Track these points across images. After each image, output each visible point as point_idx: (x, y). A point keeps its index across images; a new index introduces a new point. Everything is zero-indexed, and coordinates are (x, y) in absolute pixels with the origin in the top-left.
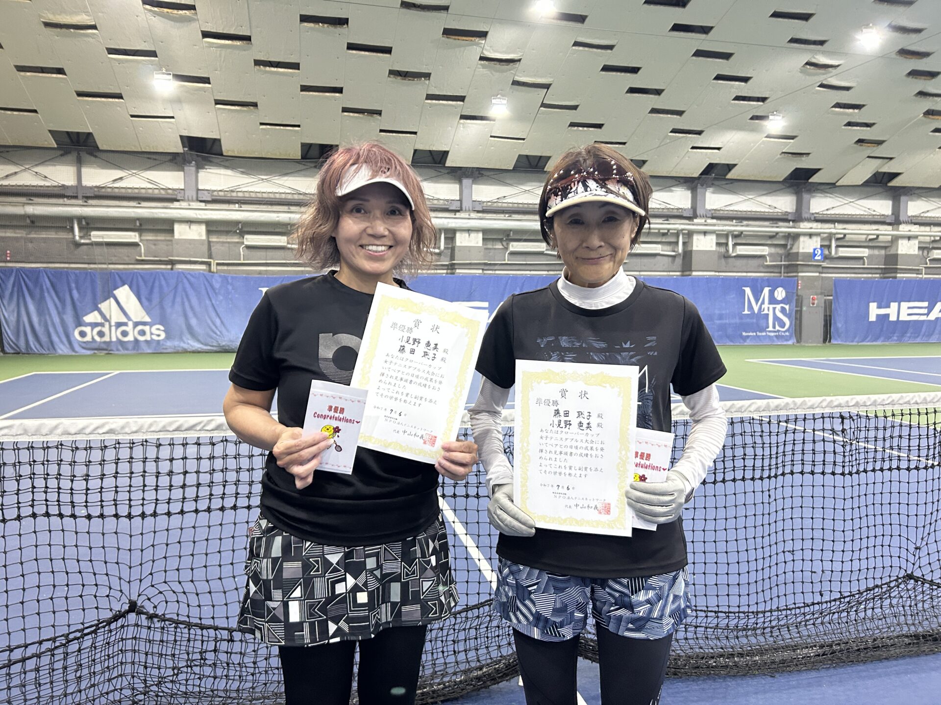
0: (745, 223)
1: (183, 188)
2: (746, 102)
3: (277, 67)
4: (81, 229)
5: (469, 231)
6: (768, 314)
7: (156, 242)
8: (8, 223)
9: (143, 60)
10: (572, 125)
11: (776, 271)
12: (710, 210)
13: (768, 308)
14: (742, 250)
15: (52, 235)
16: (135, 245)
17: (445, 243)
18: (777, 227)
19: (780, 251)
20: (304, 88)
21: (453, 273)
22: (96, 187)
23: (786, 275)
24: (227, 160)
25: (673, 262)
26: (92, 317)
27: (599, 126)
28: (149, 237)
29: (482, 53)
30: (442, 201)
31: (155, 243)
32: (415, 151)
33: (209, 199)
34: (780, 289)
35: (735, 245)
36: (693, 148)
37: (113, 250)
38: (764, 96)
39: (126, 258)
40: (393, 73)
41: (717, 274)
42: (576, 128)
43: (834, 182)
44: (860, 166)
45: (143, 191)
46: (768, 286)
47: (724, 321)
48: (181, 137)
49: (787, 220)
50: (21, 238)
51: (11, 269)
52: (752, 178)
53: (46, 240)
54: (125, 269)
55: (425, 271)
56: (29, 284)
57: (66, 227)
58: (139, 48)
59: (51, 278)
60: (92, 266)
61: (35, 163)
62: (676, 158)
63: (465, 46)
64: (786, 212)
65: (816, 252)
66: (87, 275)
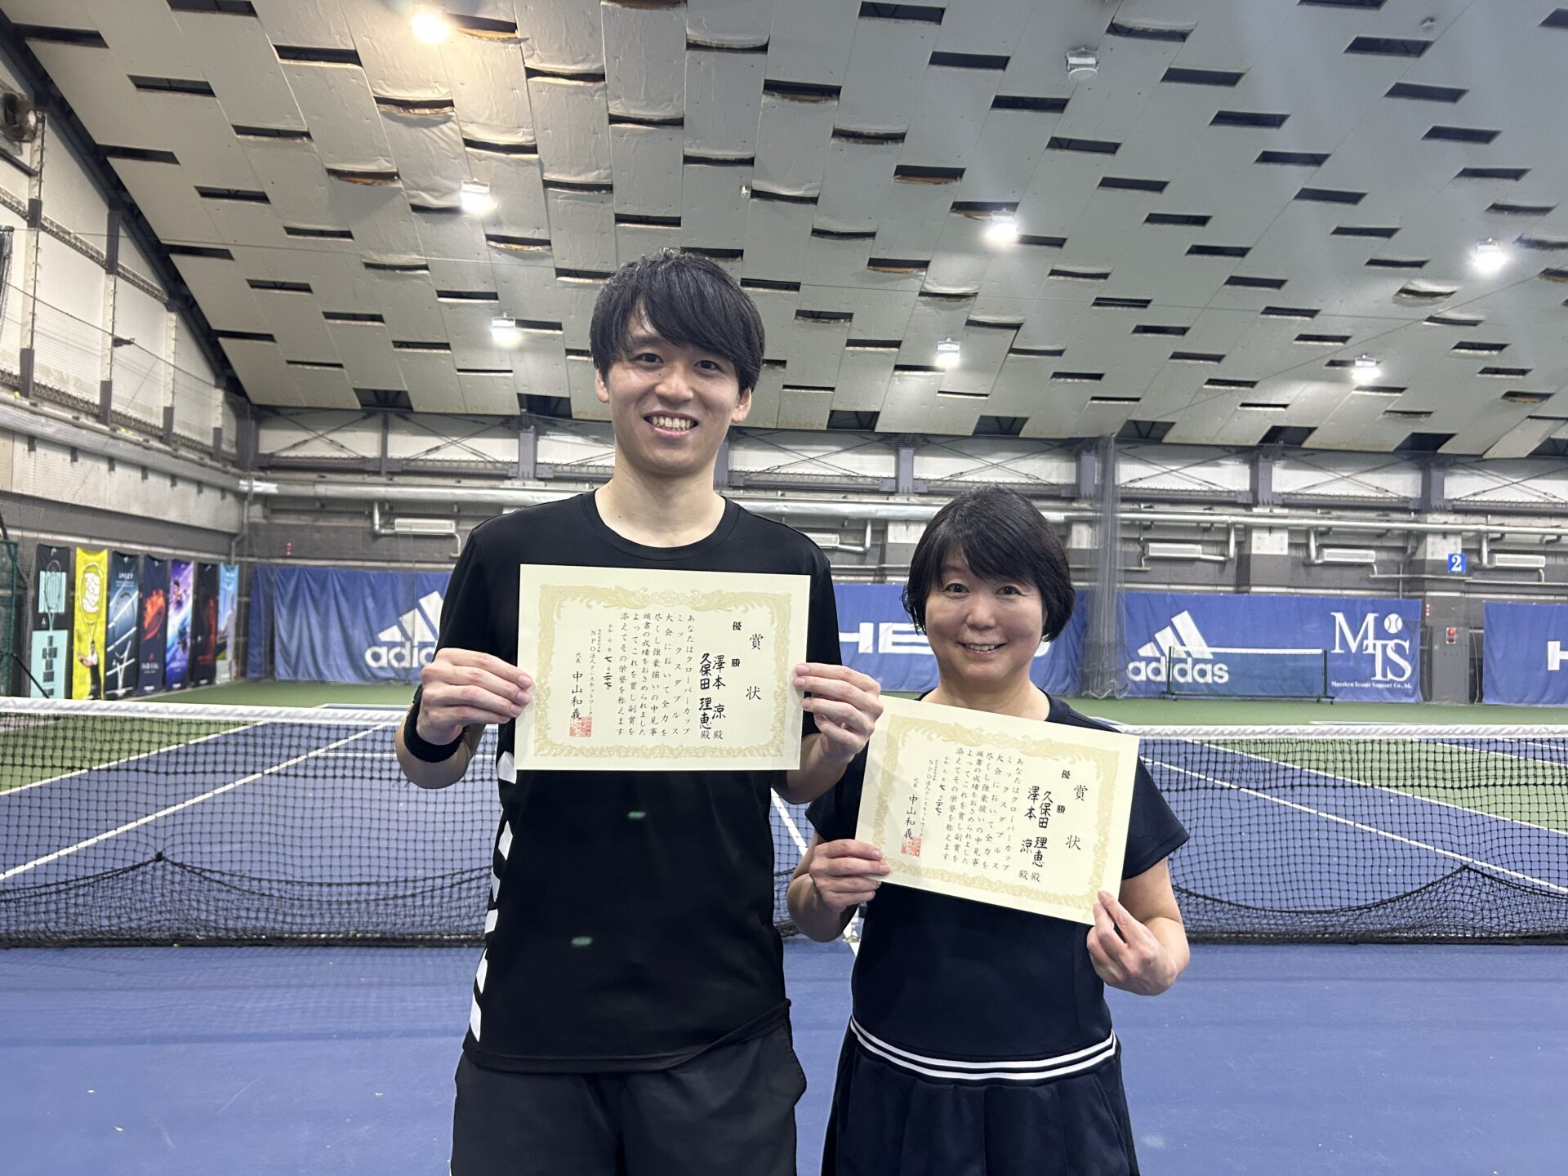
0: (1335, 513)
1: (516, 459)
2: (1319, 342)
4: (382, 514)
5: (907, 521)
6: (1374, 655)
8: (291, 507)
9: (479, 304)
10: (1057, 375)
11: (1390, 587)
12: (1280, 494)
13: (1374, 648)
14: (1331, 555)
15: (344, 522)
16: (451, 537)
17: (872, 538)
18: (1388, 521)
19: (1397, 557)
21: (882, 582)
22: (408, 460)
23: (1406, 594)
24: (576, 425)
25: (1222, 570)
26: (391, 634)
27: (1099, 377)
29: (923, 286)
30: (868, 479)
32: (833, 412)
33: (551, 476)
34: (1393, 617)
35: (1320, 548)
36: (1243, 405)
37: (420, 544)
38: (1343, 334)
39: (437, 555)
40: (801, 314)
41: (1293, 590)
42: (1062, 380)
43: (1479, 452)
44: (1517, 431)
45: (464, 464)
46: (1373, 612)
48: (519, 395)
49: (1406, 510)
50: (306, 526)
51: (293, 568)
52: (1344, 447)
53: (336, 530)
54: (433, 569)
55: (843, 578)
56: (314, 586)
57: (363, 513)
58: (476, 290)
59: (341, 579)
60: (393, 565)
61: (331, 428)
62: (1219, 420)
63: (900, 279)
64: (1406, 498)
65: (1453, 561)
66: (389, 576)
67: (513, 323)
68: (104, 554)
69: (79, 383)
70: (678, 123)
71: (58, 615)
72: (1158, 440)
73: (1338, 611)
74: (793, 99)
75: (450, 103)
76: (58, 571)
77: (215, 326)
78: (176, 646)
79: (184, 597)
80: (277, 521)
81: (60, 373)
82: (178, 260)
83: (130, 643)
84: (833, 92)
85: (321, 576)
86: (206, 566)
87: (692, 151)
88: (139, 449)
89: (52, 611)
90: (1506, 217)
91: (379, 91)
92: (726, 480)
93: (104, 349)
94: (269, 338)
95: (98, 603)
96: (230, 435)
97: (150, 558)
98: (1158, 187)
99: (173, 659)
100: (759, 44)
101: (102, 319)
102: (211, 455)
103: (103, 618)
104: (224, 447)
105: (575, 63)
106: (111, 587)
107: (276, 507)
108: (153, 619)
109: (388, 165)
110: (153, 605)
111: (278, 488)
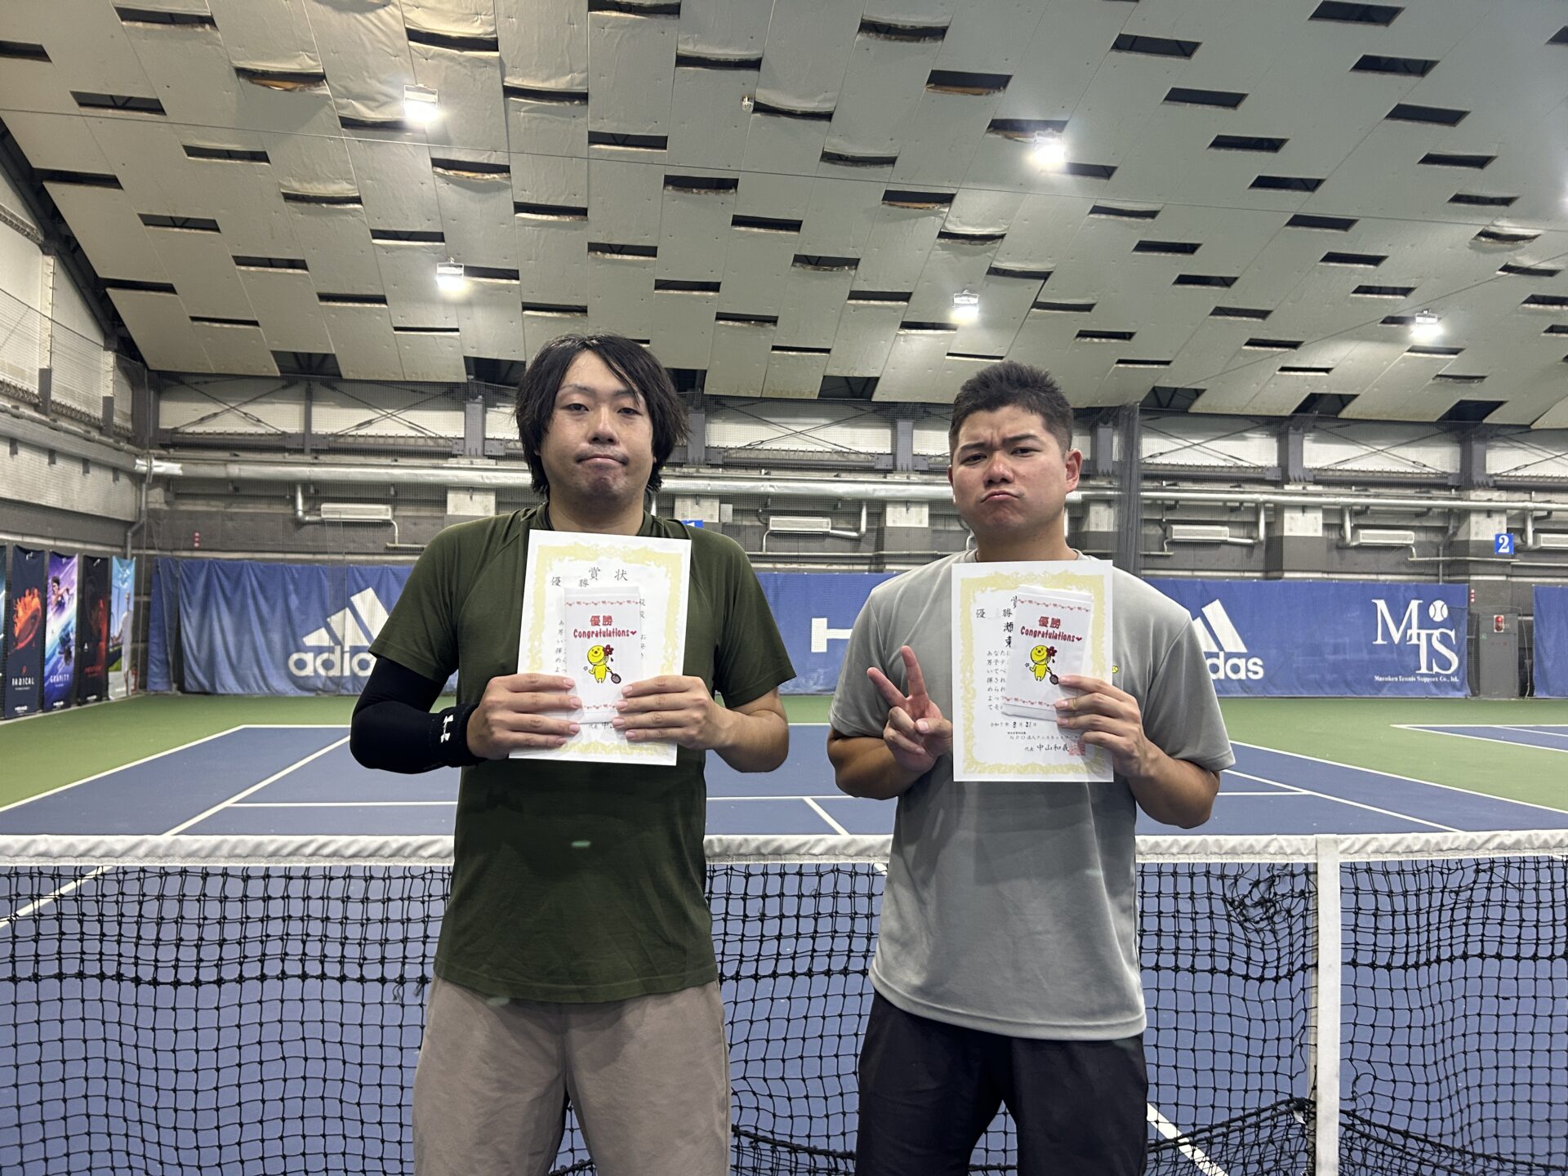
0: (1373, 491)
1: (463, 436)
2: (1376, 296)
3: (619, 253)
4: (306, 499)
5: (907, 502)
6: (1418, 646)
7: (418, 521)
8: (199, 491)
9: (423, 247)
10: (1083, 334)
11: (1430, 571)
12: (1311, 470)
13: (1419, 639)
14: (1368, 537)
15: (262, 508)
16: (386, 524)
17: (868, 522)
18: (1430, 498)
19: (1436, 538)
20: (661, 285)
21: (880, 571)
22: (336, 436)
23: (1447, 578)
25: (1250, 555)
27: (1128, 336)
28: (408, 512)
29: (943, 226)
30: (863, 456)
31: (416, 521)
32: (824, 377)
33: (503, 454)
34: (1439, 604)
35: (1356, 528)
36: (1283, 369)
37: (351, 533)
38: (1407, 286)
39: (371, 545)
40: (801, 260)
41: (1325, 576)
42: (1088, 339)
43: (1527, 423)
45: (401, 441)
46: (1417, 598)
47: (1340, 657)
48: (466, 358)
49: (1446, 487)
50: (217, 513)
51: (202, 560)
52: (1385, 418)
53: (253, 517)
54: (368, 562)
55: (835, 567)
56: (226, 583)
58: (418, 229)
59: (259, 573)
60: (319, 557)
61: (245, 400)
62: (1254, 385)
63: (917, 217)
64: (1444, 473)
65: (1501, 541)
66: (313, 571)
67: (461, 271)
70: (673, 10)
72: (1184, 412)
77: (102, 273)
78: (57, 655)
79: (66, 597)
80: (183, 508)
82: (55, 190)
85: (234, 572)
86: (95, 560)
87: (688, 49)
92: (703, 457)
94: (169, 289)
96: (123, 406)
97: (22, 550)
98: (1231, 100)
99: (54, 672)
102: (100, 429)
104: (116, 420)
107: (180, 492)
108: (27, 622)
109: (313, 63)
110: (25, 607)
111: (182, 469)
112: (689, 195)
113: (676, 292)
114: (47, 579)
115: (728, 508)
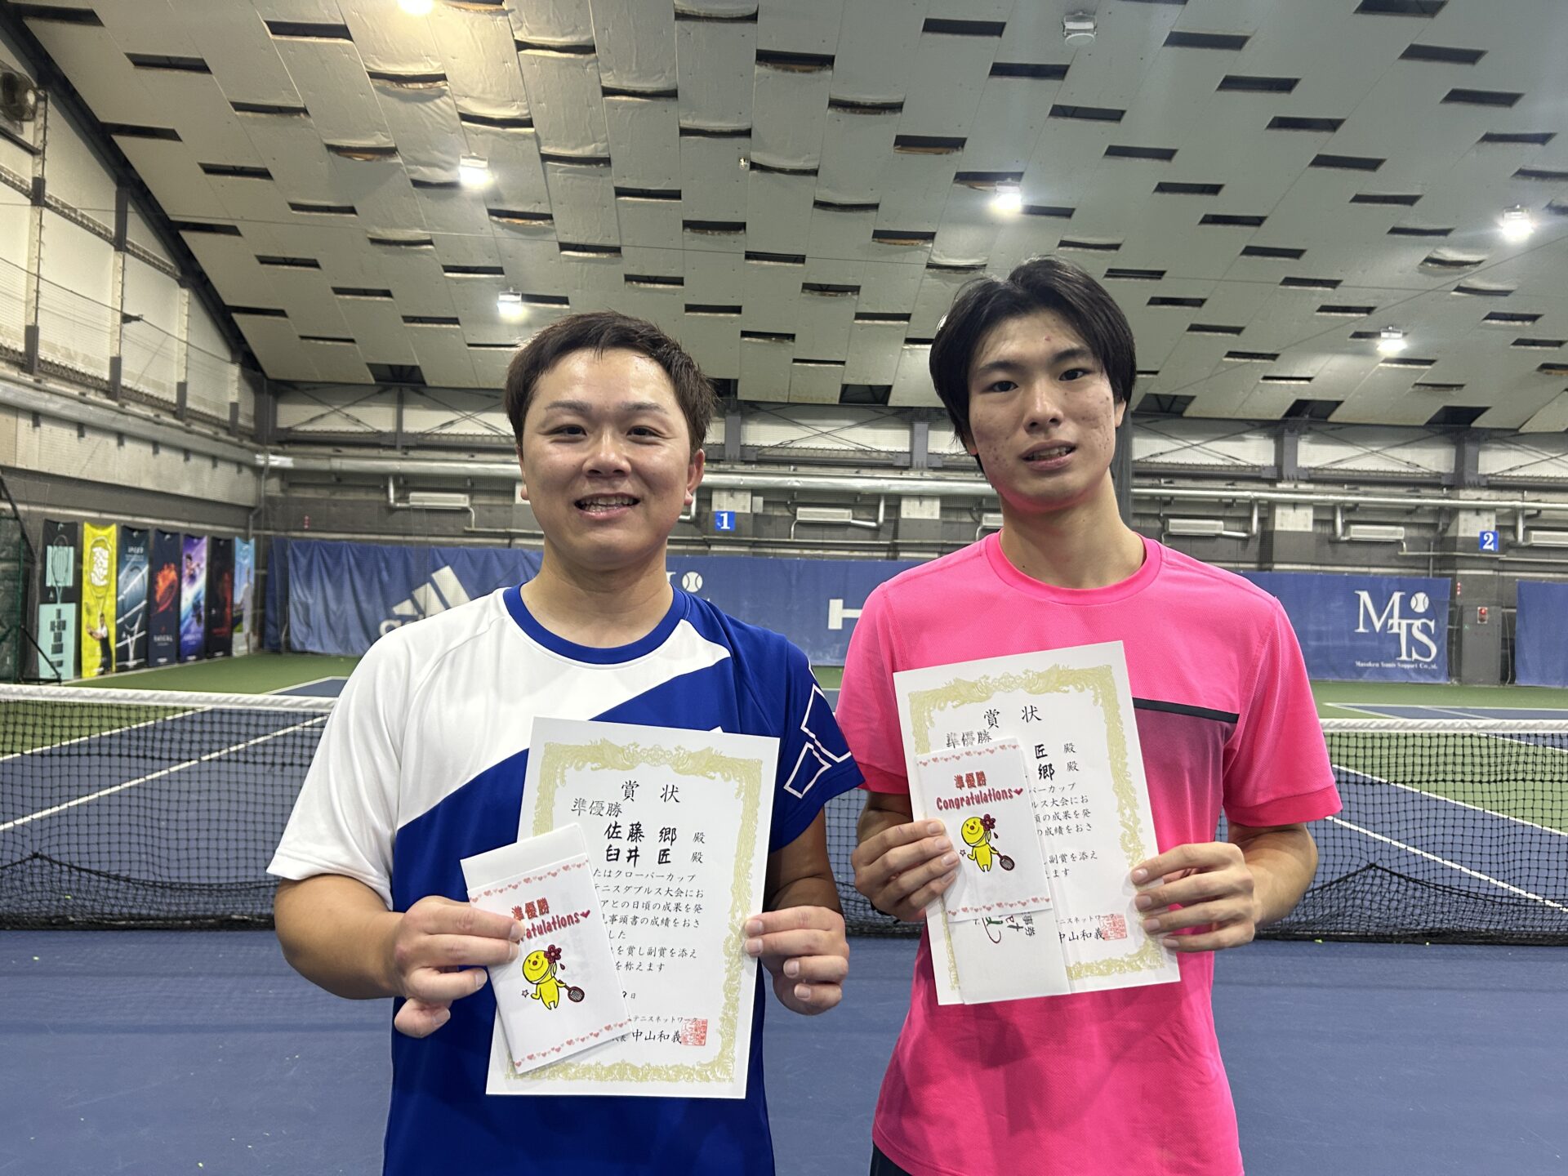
0: (1362, 489)
2: (1339, 314)
3: (653, 281)
4: (397, 489)
5: (921, 496)
6: (1398, 635)
7: (492, 508)
8: (308, 481)
9: (486, 279)
11: (1421, 565)
12: (1305, 469)
13: (1400, 628)
14: (1359, 532)
15: (361, 496)
16: (465, 511)
17: (886, 513)
18: (1418, 497)
19: (1428, 534)
20: (690, 308)
21: (895, 558)
22: (423, 434)
23: (1437, 572)
25: (1244, 547)
28: (483, 500)
29: (930, 259)
30: (884, 454)
31: (490, 508)
32: (845, 387)
34: (1421, 596)
35: (1347, 524)
36: (1266, 378)
37: (435, 518)
38: (1368, 304)
39: (451, 529)
40: (807, 287)
41: (1317, 568)
43: (1515, 426)
44: (1555, 404)
45: (478, 439)
47: (1324, 643)
49: (1438, 486)
50: (323, 500)
51: (309, 541)
52: (1372, 421)
53: (352, 503)
54: (447, 543)
55: (856, 554)
56: (329, 561)
57: (378, 487)
58: (482, 264)
59: (356, 552)
60: (408, 538)
61: (347, 403)
62: (1241, 393)
63: (906, 251)
64: (1438, 473)
65: (1486, 538)
66: (403, 551)
67: (519, 298)
68: (113, 530)
69: (87, 360)
70: (671, 94)
71: (65, 589)
72: (1179, 414)
73: (1363, 590)
74: (786, 70)
75: (443, 77)
76: (65, 545)
77: (228, 302)
79: (197, 571)
80: (295, 495)
81: (67, 349)
82: (187, 236)
83: (140, 616)
84: (826, 61)
85: (333, 550)
86: (219, 540)
87: (688, 123)
88: (148, 424)
89: (60, 585)
90: (1532, 182)
91: (372, 66)
92: (738, 455)
93: (113, 325)
94: (281, 313)
95: (106, 577)
96: (247, 408)
97: (161, 532)
98: (1167, 155)
99: (187, 631)
100: (747, 13)
101: (110, 297)
102: (227, 430)
103: (113, 591)
104: (241, 421)
105: (563, 35)
106: (121, 559)
107: (293, 481)
108: (165, 592)
109: (386, 140)
110: (164, 579)
111: (294, 462)
112: (704, 236)
113: (704, 314)
114: (181, 556)
115: (759, 500)
